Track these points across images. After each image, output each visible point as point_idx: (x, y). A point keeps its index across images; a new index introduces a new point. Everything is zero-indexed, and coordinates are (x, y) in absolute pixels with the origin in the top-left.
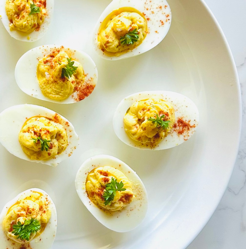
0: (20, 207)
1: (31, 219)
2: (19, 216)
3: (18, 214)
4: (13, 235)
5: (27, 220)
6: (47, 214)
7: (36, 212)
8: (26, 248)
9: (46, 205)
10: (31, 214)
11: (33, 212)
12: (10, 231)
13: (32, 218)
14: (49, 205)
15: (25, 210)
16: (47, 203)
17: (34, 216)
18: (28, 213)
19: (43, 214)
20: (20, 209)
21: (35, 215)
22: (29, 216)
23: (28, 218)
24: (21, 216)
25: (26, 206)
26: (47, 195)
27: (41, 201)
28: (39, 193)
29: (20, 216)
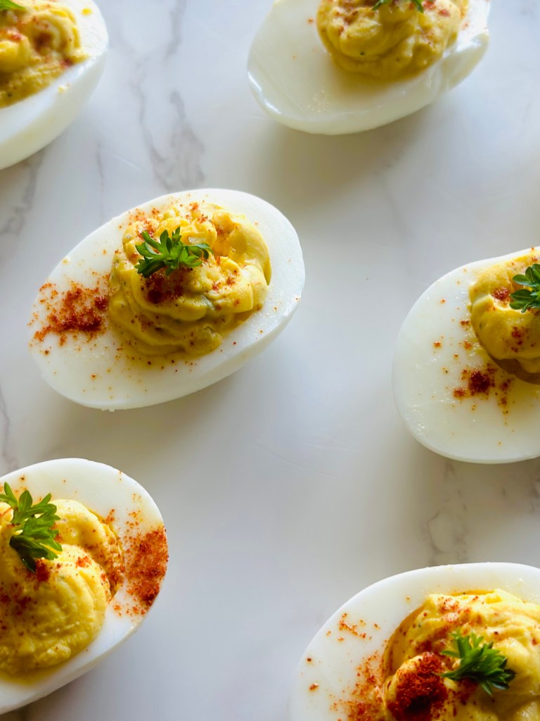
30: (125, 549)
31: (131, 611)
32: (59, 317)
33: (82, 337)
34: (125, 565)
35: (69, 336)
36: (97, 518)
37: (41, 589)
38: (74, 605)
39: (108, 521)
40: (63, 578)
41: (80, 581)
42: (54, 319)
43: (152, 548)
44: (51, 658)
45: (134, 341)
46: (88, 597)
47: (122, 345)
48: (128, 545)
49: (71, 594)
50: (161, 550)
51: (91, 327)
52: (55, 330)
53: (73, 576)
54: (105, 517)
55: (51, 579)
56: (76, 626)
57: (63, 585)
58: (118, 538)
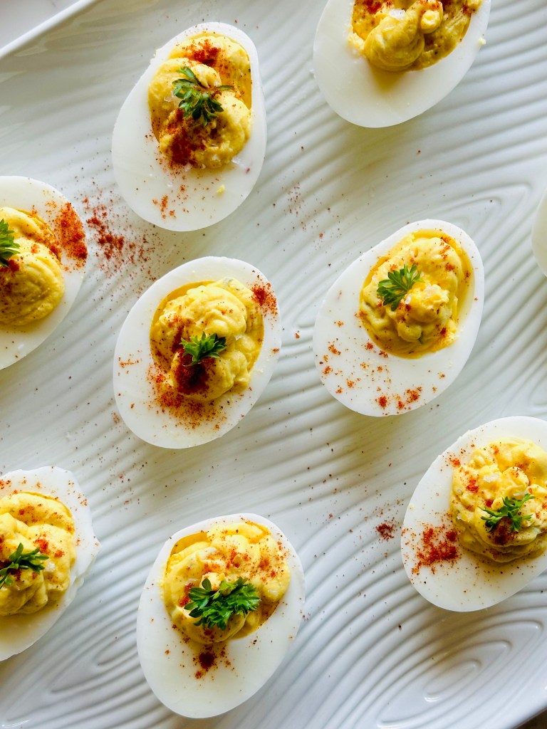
0: (215, 549)
1: (236, 580)
2: (207, 569)
3: (206, 566)
4: (187, 613)
5: (228, 581)
6: (278, 581)
7: (252, 565)
8: (216, 657)
9: (277, 559)
10: (240, 568)
11: (244, 563)
12: (181, 605)
13: (240, 578)
14: (284, 559)
15: (224, 557)
16: (280, 554)
17: (246, 575)
18: (232, 565)
19: (268, 580)
20: (213, 554)
21: (249, 573)
22: (232, 573)
23: (230, 578)
24: (213, 569)
25: (229, 547)
26: (282, 533)
27: (266, 548)
28: (260, 528)
29: (210, 571)
30: (53, 229)
31: (76, 267)
32: (424, 553)
33: (446, 564)
34: (57, 239)
35: (437, 566)
36: (27, 216)
37: (17, 276)
38: (42, 279)
39: (33, 214)
40: (28, 265)
41: (40, 264)
42: (421, 555)
43: (70, 222)
44: (41, 313)
45: (486, 561)
46: (48, 271)
47: (477, 564)
48: (53, 225)
49: (37, 273)
50: (76, 221)
51: (451, 555)
52: (425, 564)
53: (34, 262)
54: (31, 212)
55: (20, 268)
56: (48, 291)
57: (29, 269)
58: (45, 224)
